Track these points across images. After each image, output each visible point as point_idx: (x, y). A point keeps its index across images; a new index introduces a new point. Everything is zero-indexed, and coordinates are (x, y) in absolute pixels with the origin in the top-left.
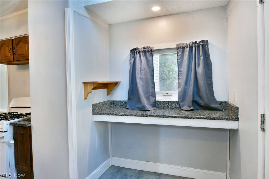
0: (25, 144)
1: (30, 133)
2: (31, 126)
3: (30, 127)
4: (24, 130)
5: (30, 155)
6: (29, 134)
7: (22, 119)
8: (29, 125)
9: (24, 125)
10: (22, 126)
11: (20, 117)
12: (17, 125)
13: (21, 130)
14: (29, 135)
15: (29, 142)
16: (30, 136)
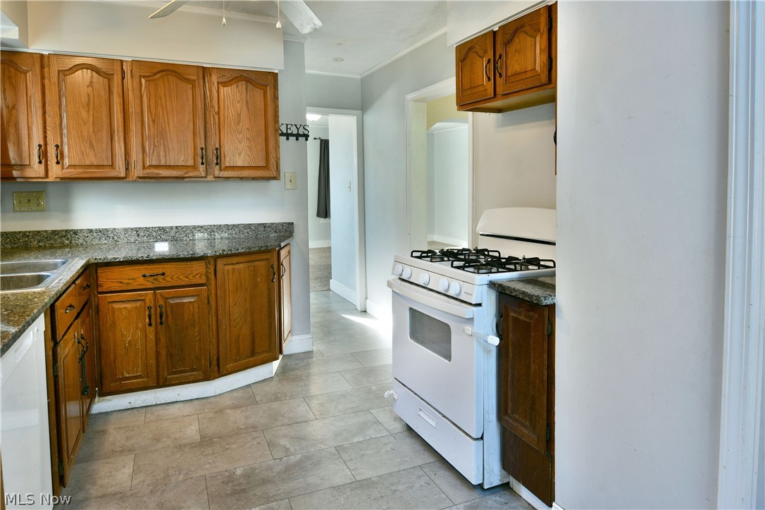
0: (532, 360)
1: (549, 328)
2: (554, 304)
3: (552, 308)
4: (531, 313)
5: (545, 401)
6: (546, 330)
7: (520, 275)
8: (549, 302)
9: (532, 296)
10: (526, 298)
11: (512, 267)
12: (511, 292)
13: (522, 309)
14: (546, 333)
15: (546, 356)
16: (548, 336)
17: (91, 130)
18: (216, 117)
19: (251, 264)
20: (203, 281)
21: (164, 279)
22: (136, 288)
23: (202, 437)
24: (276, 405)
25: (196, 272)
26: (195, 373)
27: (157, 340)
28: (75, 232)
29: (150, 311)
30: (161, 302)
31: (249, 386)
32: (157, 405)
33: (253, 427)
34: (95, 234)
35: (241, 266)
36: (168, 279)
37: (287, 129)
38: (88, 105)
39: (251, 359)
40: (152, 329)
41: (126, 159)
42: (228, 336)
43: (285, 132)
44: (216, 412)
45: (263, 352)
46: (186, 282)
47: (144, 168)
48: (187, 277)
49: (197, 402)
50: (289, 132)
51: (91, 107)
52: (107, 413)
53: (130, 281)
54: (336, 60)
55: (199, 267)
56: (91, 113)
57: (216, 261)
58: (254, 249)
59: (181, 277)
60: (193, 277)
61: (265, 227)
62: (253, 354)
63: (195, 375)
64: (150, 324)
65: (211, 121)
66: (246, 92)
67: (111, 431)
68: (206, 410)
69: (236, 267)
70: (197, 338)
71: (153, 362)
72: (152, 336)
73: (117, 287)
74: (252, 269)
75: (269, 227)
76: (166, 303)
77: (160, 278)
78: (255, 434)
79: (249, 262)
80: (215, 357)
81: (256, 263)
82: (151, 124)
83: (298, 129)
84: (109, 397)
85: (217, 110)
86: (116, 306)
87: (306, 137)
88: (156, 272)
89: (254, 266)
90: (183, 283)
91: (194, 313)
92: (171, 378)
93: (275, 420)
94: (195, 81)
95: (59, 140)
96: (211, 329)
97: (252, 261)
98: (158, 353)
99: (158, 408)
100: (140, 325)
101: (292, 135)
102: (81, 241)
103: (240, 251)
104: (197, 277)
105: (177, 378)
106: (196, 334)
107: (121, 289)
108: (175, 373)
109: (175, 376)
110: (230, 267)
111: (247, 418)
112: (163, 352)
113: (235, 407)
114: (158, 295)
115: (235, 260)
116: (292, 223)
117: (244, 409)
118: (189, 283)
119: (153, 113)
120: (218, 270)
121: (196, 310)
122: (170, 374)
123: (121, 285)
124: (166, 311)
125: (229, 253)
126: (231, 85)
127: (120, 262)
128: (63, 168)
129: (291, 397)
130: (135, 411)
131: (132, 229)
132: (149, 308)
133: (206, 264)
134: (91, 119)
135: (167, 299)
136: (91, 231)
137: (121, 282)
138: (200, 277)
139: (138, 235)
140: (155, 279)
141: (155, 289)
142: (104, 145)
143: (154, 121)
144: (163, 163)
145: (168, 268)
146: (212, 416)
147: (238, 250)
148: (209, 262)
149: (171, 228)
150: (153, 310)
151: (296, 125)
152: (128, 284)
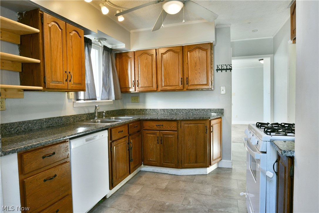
1: (291, 172)
2: (293, 157)
3: (293, 159)
6: (289, 173)
8: (288, 154)
14: (289, 175)
16: (291, 177)
17: (147, 75)
18: (187, 65)
19: (196, 125)
20: (176, 129)
21: (163, 127)
22: (154, 129)
23: (166, 188)
24: (199, 185)
25: (173, 126)
26: (172, 164)
27: (160, 150)
28: (146, 110)
29: (158, 138)
30: (162, 136)
31: (195, 175)
32: (161, 173)
33: (184, 190)
34: (152, 111)
35: (192, 125)
36: (164, 127)
37: (222, 67)
38: (146, 66)
39: (195, 164)
40: (158, 145)
41: (157, 84)
42: (185, 153)
43: (220, 68)
44: (177, 181)
45: (201, 162)
46: (170, 129)
47: (162, 87)
48: (170, 127)
49: (173, 176)
50: (223, 68)
51: (147, 67)
52: (146, 172)
53: (152, 127)
54: (253, 31)
55: (174, 124)
56: (147, 69)
57: (181, 122)
58: (197, 119)
59: (168, 127)
60: (172, 127)
61: (211, 110)
62: (196, 162)
63: (172, 165)
64: (158, 143)
65: (185, 67)
66: (199, 53)
67: (143, 177)
68: (174, 179)
69: (190, 125)
70: (173, 151)
71: (159, 157)
72: (158, 148)
73: (148, 128)
74: (197, 126)
75: (212, 110)
76: (163, 136)
77: (161, 126)
78: (183, 193)
79: (195, 124)
80: (180, 160)
81: (198, 125)
82: (164, 70)
83: (227, 67)
84: (147, 166)
85: (187, 62)
86: (148, 135)
87: (231, 69)
88: (160, 124)
89: (198, 126)
90: (169, 129)
91: (172, 141)
92: (164, 164)
93: (194, 190)
94: (179, 52)
95: (138, 79)
96: (179, 148)
97: (197, 124)
98: (160, 154)
99: (160, 174)
100: (155, 143)
101: (224, 69)
102: (148, 113)
103: (191, 119)
104: (174, 127)
105: (166, 165)
106: (173, 150)
107: (150, 129)
108: (166, 163)
109: (166, 164)
110: (187, 125)
111: (185, 186)
112: (162, 154)
113: (184, 181)
114: (161, 133)
115: (189, 122)
116: (223, 109)
117: (187, 183)
118: (171, 130)
119: (165, 66)
120: (182, 126)
121: (173, 140)
122: (164, 163)
123: (149, 128)
124: (163, 139)
125: (186, 119)
126: (193, 51)
127: (149, 119)
128: (139, 88)
129: (208, 184)
130: (154, 173)
131: (162, 109)
132: (158, 137)
133: (177, 123)
134: (147, 71)
135: (163, 134)
136: (150, 109)
137: (150, 127)
138: (175, 128)
139: (164, 112)
140: (160, 127)
141: (160, 130)
142: (150, 79)
143: (165, 69)
144: (168, 85)
145: (164, 123)
146: (174, 182)
147: (190, 118)
148: (179, 122)
149: (175, 109)
150: (159, 138)
151: (226, 65)
152: (152, 128)
